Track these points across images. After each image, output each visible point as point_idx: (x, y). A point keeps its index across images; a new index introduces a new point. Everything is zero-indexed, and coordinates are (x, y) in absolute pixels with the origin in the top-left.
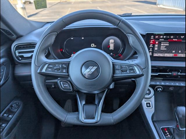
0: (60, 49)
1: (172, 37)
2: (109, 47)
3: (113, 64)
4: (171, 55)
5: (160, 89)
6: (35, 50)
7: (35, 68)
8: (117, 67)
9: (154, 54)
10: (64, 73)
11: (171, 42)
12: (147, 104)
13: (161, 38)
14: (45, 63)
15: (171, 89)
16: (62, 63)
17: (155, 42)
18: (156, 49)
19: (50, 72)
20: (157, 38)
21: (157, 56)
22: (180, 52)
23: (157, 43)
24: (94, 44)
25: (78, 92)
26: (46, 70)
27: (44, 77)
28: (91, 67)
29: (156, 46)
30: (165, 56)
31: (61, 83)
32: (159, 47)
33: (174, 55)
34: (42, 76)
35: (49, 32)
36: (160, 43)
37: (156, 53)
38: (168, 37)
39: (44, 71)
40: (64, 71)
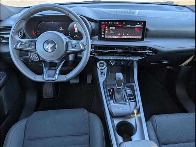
0: (34, 32)
1: (117, 23)
2: (74, 30)
3: (67, 43)
4: (117, 37)
5: (113, 63)
6: (11, 32)
7: (12, 45)
8: (69, 44)
9: (106, 36)
10: (33, 48)
11: (117, 27)
12: (101, 73)
13: (110, 24)
14: (19, 41)
15: (122, 63)
16: (31, 42)
17: (106, 27)
18: (107, 32)
19: (23, 47)
20: (106, 24)
21: (107, 37)
22: (123, 34)
23: (107, 27)
24: (62, 28)
25: (44, 61)
26: (20, 46)
27: (19, 51)
28: (50, 44)
29: (107, 30)
30: (114, 37)
31: (31, 55)
32: (109, 31)
33: (120, 37)
34: (17, 50)
35: (20, 19)
36: (109, 27)
37: (106, 35)
38: (114, 23)
39: (18, 46)
40: (33, 47)
